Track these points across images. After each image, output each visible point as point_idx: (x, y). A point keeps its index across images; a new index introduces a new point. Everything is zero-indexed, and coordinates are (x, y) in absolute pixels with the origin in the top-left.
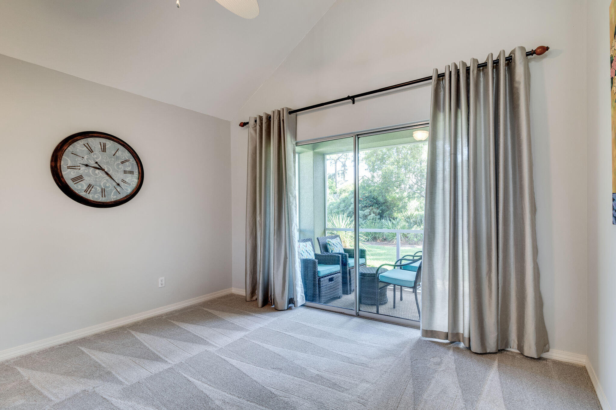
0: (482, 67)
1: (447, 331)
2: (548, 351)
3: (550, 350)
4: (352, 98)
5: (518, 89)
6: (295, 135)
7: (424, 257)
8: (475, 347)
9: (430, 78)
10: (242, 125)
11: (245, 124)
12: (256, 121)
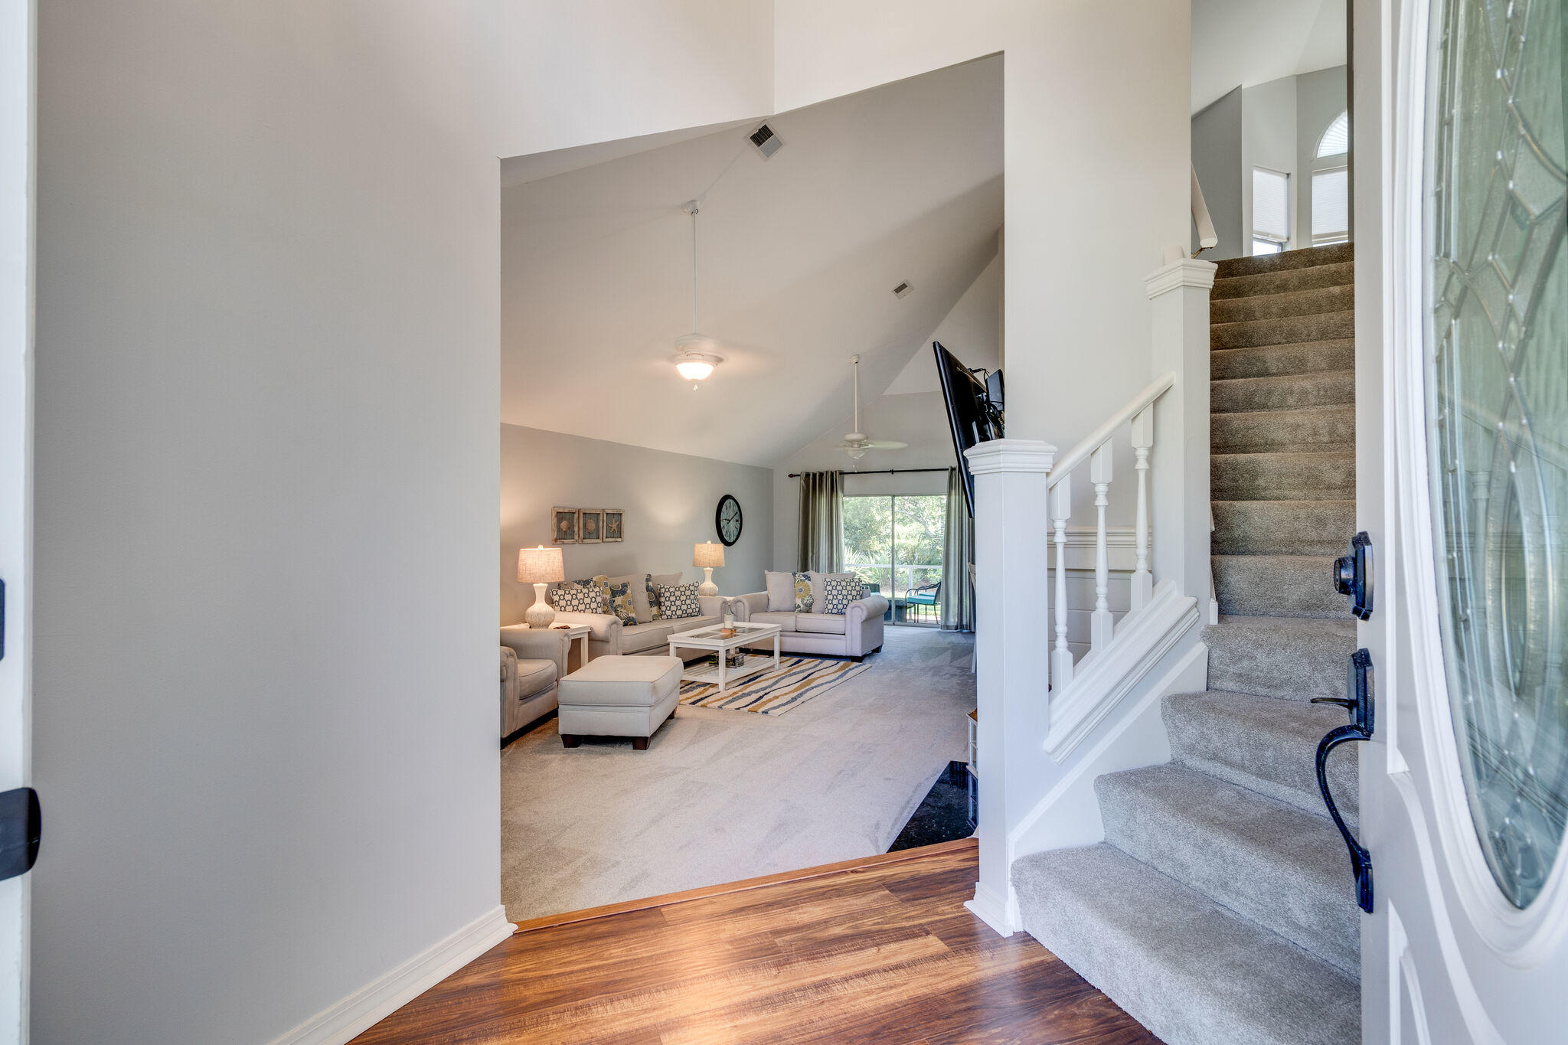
1: (957, 625)
4: (893, 472)
6: (843, 491)
9: (947, 469)
10: (791, 476)
11: (795, 476)
12: (808, 475)
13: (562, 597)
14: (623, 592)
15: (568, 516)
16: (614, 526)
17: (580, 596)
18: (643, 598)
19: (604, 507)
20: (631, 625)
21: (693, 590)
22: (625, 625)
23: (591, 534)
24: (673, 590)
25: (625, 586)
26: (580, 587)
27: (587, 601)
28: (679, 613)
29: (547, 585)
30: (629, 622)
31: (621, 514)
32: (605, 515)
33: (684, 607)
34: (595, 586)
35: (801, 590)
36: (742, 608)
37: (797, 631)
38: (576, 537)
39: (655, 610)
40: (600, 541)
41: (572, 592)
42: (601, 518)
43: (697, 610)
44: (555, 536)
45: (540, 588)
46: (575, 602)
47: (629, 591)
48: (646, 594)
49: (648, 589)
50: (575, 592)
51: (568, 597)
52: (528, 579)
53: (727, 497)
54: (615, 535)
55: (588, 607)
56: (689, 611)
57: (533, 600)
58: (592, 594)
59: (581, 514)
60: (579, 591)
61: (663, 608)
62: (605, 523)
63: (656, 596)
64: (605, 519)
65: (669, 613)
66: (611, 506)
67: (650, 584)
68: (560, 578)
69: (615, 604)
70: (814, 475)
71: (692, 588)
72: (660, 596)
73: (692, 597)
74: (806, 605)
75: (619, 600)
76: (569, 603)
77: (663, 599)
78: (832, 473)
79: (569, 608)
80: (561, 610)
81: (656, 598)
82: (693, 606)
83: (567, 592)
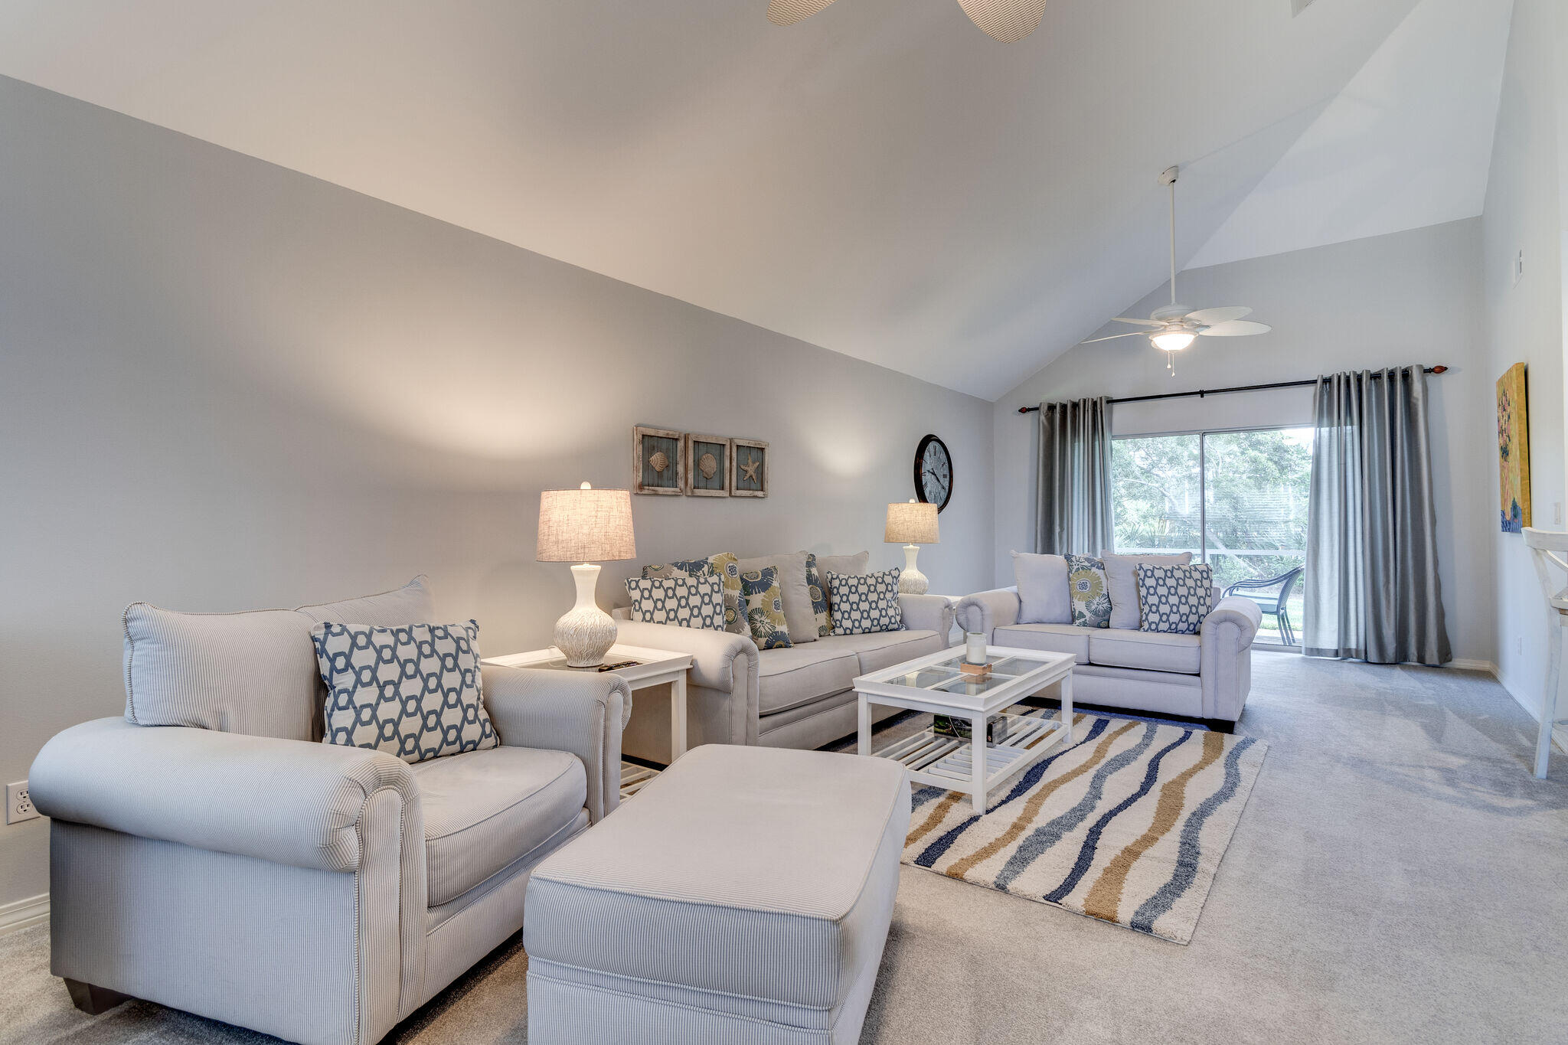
0: (1376, 377)
1: (1336, 648)
2: (1450, 660)
3: (1453, 659)
4: (1202, 393)
5: (1415, 405)
6: (1111, 430)
7: (1307, 570)
8: (1373, 656)
9: (1315, 382)
10: (1023, 410)
11: (1029, 410)
12: (1051, 408)
13: (646, 594)
14: (765, 586)
15: (664, 444)
16: (751, 470)
17: (682, 591)
18: (802, 597)
19: (732, 435)
20: (780, 647)
21: (889, 582)
22: (769, 647)
23: (707, 481)
24: (854, 582)
25: (768, 573)
26: (683, 574)
27: (695, 601)
28: (866, 624)
29: (598, 567)
30: (776, 642)
31: (764, 449)
32: (734, 449)
33: (875, 614)
34: (711, 573)
35: (1083, 586)
36: (979, 618)
37: (1090, 664)
38: (681, 484)
39: (822, 618)
40: (725, 493)
41: (667, 584)
42: (727, 452)
43: (898, 618)
44: (640, 479)
45: (587, 575)
46: (671, 604)
47: (775, 584)
48: (806, 590)
49: (810, 580)
50: (670, 583)
51: (658, 594)
52: (552, 551)
53: (927, 440)
54: (753, 486)
55: (695, 612)
56: (885, 621)
57: (567, 598)
58: (704, 589)
59: (691, 444)
60: (680, 582)
61: (838, 615)
62: (734, 464)
63: (824, 594)
64: (734, 455)
65: (847, 624)
66: (744, 432)
67: (814, 571)
68: (628, 552)
69: (749, 609)
70: (1064, 407)
71: (888, 579)
72: (831, 593)
73: (889, 595)
74: (1095, 613)
75: (757, 600)
76: (659, 604)
77: (836, 599)
78: (1095, 403)
79: (660, 615)
80: (644, 619)
81: (826, 600)
82: (891, 612)
83: (657, 584)
